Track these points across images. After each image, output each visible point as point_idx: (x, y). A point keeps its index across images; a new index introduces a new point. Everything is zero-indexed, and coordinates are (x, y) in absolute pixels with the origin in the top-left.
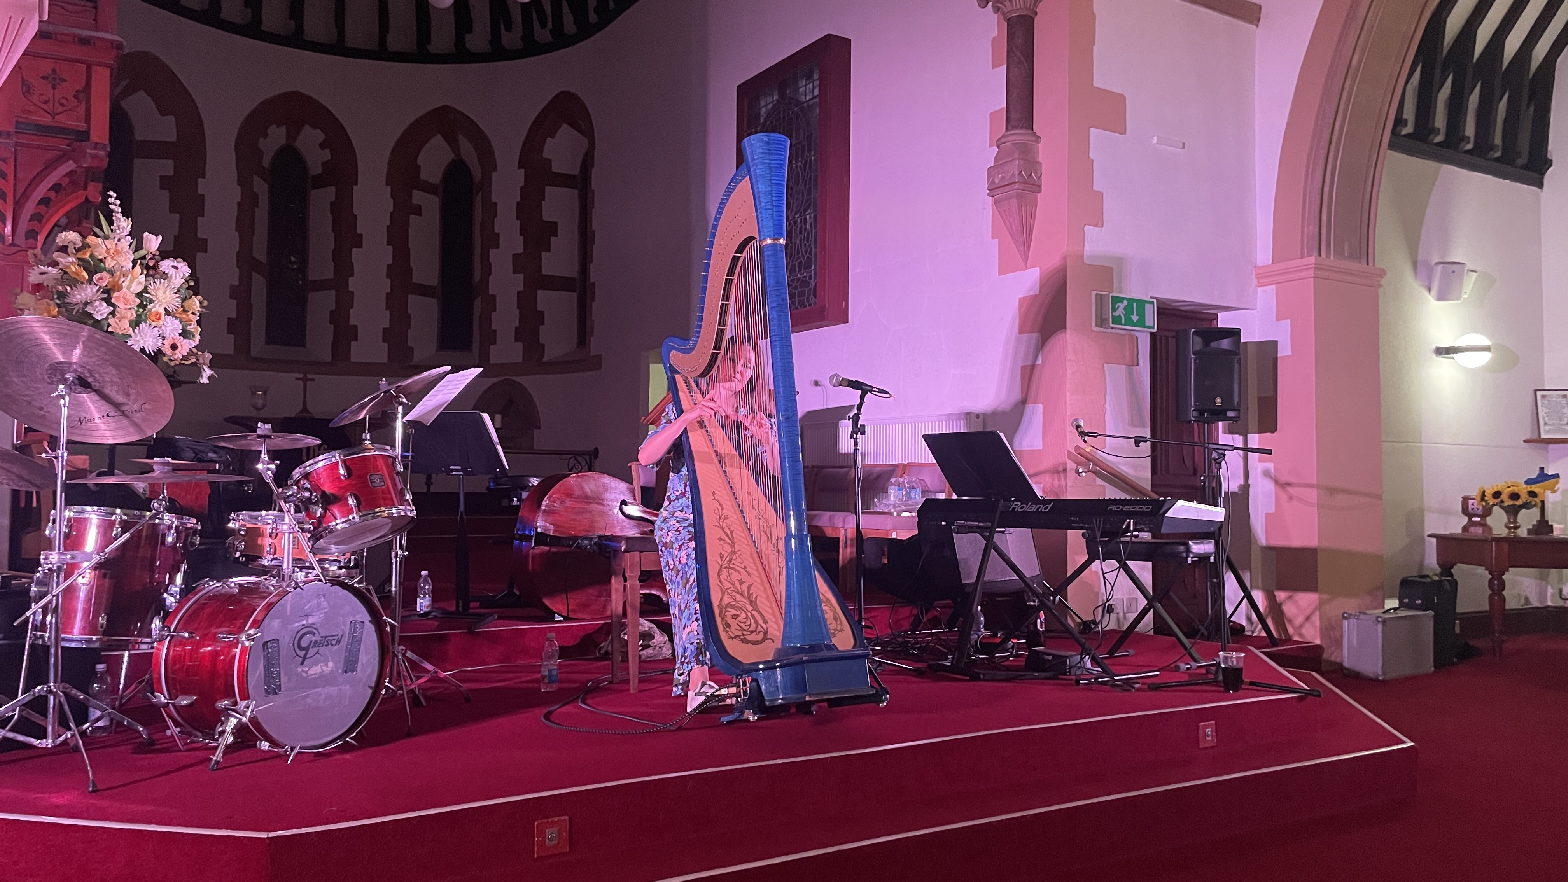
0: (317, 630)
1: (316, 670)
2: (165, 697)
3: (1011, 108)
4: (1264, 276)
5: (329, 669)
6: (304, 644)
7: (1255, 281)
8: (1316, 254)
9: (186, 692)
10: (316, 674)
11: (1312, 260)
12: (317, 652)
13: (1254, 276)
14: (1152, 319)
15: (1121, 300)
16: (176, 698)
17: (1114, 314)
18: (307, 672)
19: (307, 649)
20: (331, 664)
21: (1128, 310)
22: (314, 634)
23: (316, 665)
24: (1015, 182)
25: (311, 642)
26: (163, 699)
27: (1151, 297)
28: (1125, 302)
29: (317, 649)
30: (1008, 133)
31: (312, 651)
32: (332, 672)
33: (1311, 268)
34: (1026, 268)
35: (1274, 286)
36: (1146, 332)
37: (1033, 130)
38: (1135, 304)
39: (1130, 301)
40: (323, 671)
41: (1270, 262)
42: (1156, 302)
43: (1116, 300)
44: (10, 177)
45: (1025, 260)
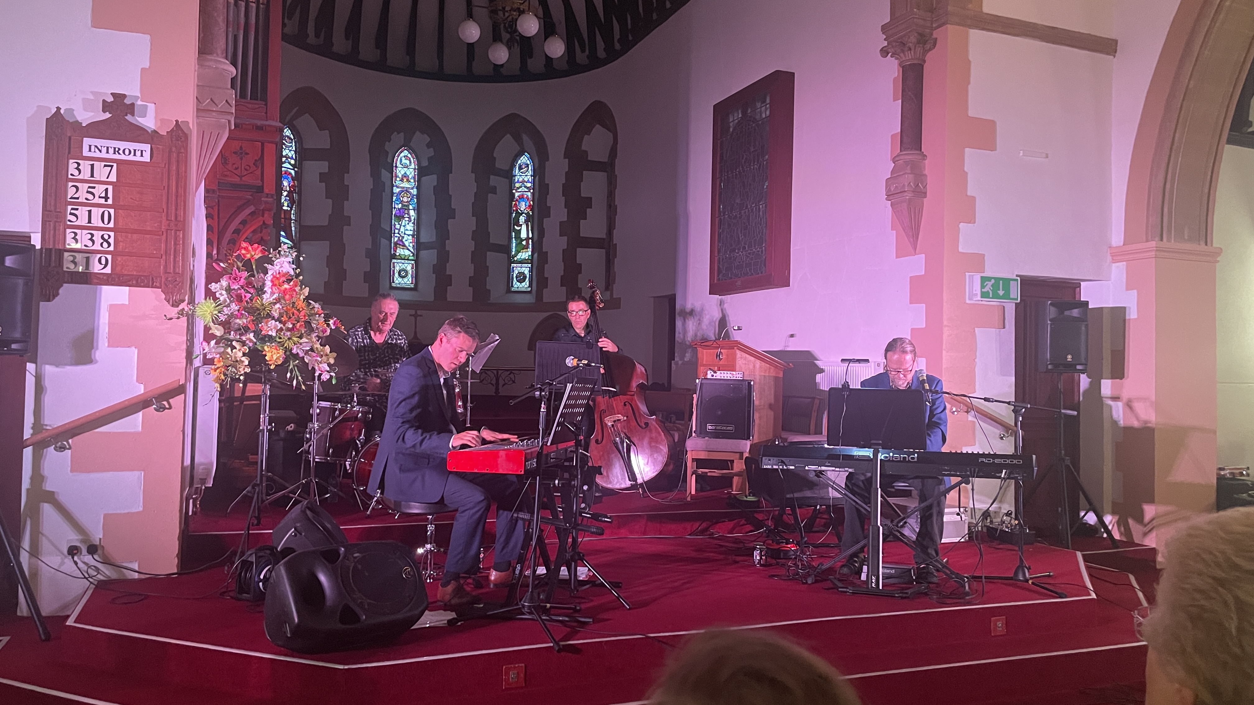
3: (904, 133)
4: (1117, 255)
7: (1109, 258)
8: (1157, 239)
11: (1153, 244)
13: (1109, 254)
14: (1016, 292)
15: (989, 279)
17: (983, 290)
21: (995, 287)
24: (905, 191)
27: (1016, 276)
28: (993, 281)
30: (901, 153)
33: (1153, 250)
34: (915, 254)
35: (1124, 263)
36: (1013, 303)
37: (921, 150)
38: (1001, 282)
39: (997, 279)
41: (1122, 244)
42: (1019, 278)
43: (984, 280)
44: (216, 217)
45: (915, 249)
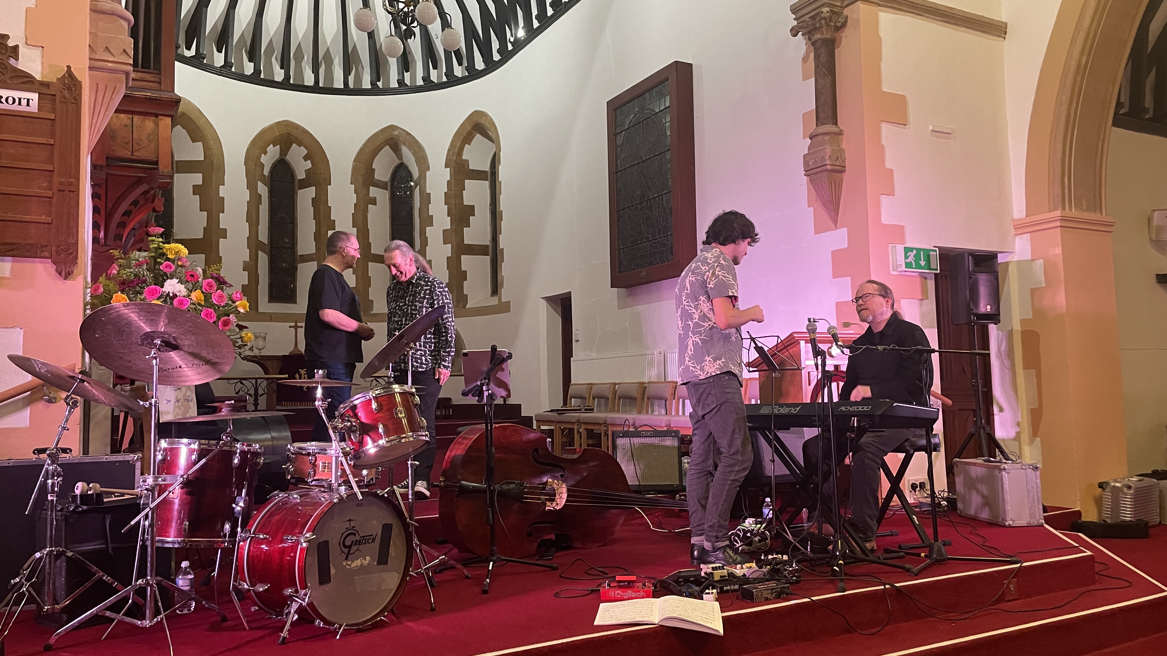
0: (357, 531)
1: (358, 563)
2: (247, 585)
3: (819, 110)
4: (1020, 227)
5: (367, 562)
6: (348, 543)
7: (1013, 232)
8: (1060, 208)
9: (263, 582)
10: (357, 566)
11: (1058, 213)
12: (358, 549)
13: (1012, 227)
14: (936, 264)
15: (911, 249)
16: (255, 586)
17: (907, 261)
18: (350, 565)
19: (349, 547)
20: (368, 558)
21: (917, 257)
22: (355, 535)
23: (357, 559)
24: (827, 165)
25: (353, 541)
26: (246, 586)
27: (934, 247)
28: (915, 251)
29: (358, 546)
30: (818, 128)
31: (354, 548)
32: (369, 564)
33: (1058, 220)
34: (837, 229)
35: (1028, 235)
36: (932, 273)
37: (837, 125)
38: (922, 252)
39: (919, 250)
40: (363, 564)
41: (1024, 216)
42: (937, 249)
43: (907, 250)
44: (103, 197)
45: (835, 223)
